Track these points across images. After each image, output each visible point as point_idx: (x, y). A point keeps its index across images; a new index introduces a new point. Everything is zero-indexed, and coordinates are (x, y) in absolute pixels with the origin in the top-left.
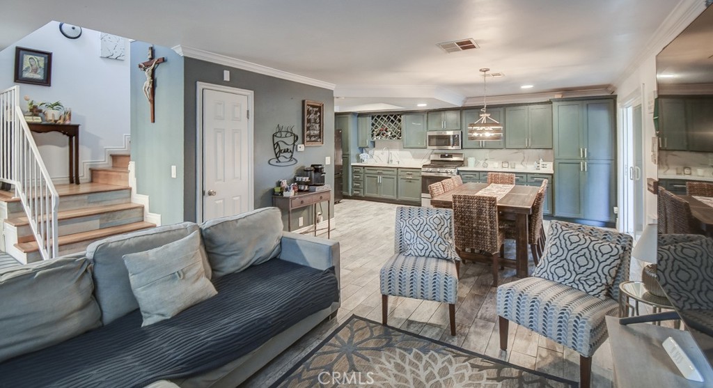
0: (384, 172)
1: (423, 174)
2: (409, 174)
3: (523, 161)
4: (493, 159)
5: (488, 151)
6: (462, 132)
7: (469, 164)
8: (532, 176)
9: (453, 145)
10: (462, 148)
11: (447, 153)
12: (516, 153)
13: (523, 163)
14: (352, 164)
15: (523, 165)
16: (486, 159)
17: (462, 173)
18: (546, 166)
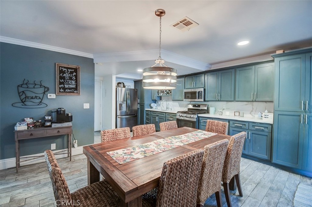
0: (159, 115)
2: (171, 117)
3: (252, 111)
4: (228, 109)
5: (225, 103)
6: (205, 90)
7: (210, 112)
8: (254, 124)
9: (198, 99)
10: (205, 100)
11: (197, 104)
12: (246, 105)
13: (252, 113)
14: (146, 109)
15: (252, 115)
16: (224, 109)
17: (201, 118)
18: (267, 117)
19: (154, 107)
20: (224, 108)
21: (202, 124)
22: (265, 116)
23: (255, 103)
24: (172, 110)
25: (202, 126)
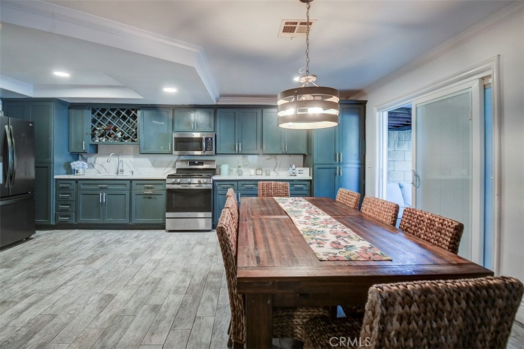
0: (109, 187)
1: (168, 186)
2: (148, 188)
3: (276, 167)
4: (247, 166)
5: (241, 157)
6: (215, 135)
7: (222, 172)
8: (292, 183)
9: (206, 150)
10: (215, 153)
11: (197, 160)
12: (268, 159)
13: (276, 169)
14: (56, 177)
15: (276, 172)
16: (239, 167)
17: (217, 183)
18: (302, 172)
19: (81, 171)
20: (239, 165)
21: (219, 192)
22: (299, 172)
23: (279, 157)
24: (134, 173)
25: (220, 196)
